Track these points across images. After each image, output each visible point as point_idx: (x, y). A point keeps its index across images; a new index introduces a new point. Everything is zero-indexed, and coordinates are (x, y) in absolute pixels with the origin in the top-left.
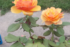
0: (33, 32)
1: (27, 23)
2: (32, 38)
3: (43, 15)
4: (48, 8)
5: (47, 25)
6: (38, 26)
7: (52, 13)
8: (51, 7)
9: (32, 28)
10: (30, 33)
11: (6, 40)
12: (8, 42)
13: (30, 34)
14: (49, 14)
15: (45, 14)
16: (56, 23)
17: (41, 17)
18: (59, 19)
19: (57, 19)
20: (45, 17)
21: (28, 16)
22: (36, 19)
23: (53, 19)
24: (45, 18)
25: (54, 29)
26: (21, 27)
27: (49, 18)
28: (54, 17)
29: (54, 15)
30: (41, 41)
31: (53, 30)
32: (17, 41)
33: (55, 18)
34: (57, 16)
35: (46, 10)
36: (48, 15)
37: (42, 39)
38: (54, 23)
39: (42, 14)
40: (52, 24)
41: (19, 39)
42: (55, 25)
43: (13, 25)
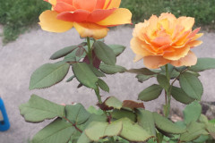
0: (106, 89)
1: (88, 63)
2: (103, 107)
3: (138, 39)
4: (153, 17)
5: (149, 67)
6: (122, 72)
7: (164, 31)
8: (162, 14)
10: (97, 93)
11: (23, 116)
12: (29, 120)
13: (99, 97)
14: (155, 33)
15: (145, 35)
16: (179, 62)
17: (133, 45)
18: (188, 49)
19: (182, 49)
20: (144, 43)
21: (92, 42)
22: (116, 51)
23: (169, 48)
24: (143, 46)
25: (171, 81)
26: (71, 74)
27: (157, 46)
28: (172, 43)
29: (173, 36)
30: (133, 116)
31: (168, 82)
32: (59, 118)
33: (174, 45)
34: (180, 41)
35: (146, 23)
36: (153, 39)
37: (135, 109)
38: (171, 61)
39: (134, 35)
40: (166, 66)
41: (63, 110)
42: (174, 68)
43: (47, 69)
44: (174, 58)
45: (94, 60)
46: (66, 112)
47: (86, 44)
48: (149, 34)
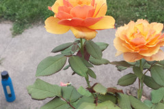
0: (94, 76)
1: (81, 57)
2: (91, 90)
3: (119, 39)
5: (127, 60)
6: (106, 64)
7: (140, 33)
8: (138, 20)
9: (92, 69)
10: (87, 79)
11: (30, 95)
12: (35, 97)
13: (88, 82)
14: (133, 35)
15: (125, 36)
17: (115, 43)
18: (159, 48)
19: (154, 48)
20: (124, 42)
22: (102, 47)
23: (143, 47)
24: (123, 45)
25: (144, 71)
26: (67, 64)
27: (134, 45)
28: (146, 42)
29: (146, 38)
31: (141, 72)
32: (57, 97)
33: (148, 44)
34: (152, 41)
35: (126, 27)
36: (131, 39)
38: (145, 57)
39: (116, 35)
41: (60, 91)
42: (146, 61)
43: (50, 60)
44: (147, 55)
45: (85, 54)
46: (62, 93)
47: (79, 42)
48: (128, 35)
